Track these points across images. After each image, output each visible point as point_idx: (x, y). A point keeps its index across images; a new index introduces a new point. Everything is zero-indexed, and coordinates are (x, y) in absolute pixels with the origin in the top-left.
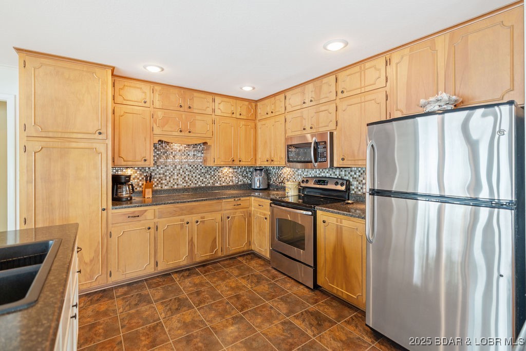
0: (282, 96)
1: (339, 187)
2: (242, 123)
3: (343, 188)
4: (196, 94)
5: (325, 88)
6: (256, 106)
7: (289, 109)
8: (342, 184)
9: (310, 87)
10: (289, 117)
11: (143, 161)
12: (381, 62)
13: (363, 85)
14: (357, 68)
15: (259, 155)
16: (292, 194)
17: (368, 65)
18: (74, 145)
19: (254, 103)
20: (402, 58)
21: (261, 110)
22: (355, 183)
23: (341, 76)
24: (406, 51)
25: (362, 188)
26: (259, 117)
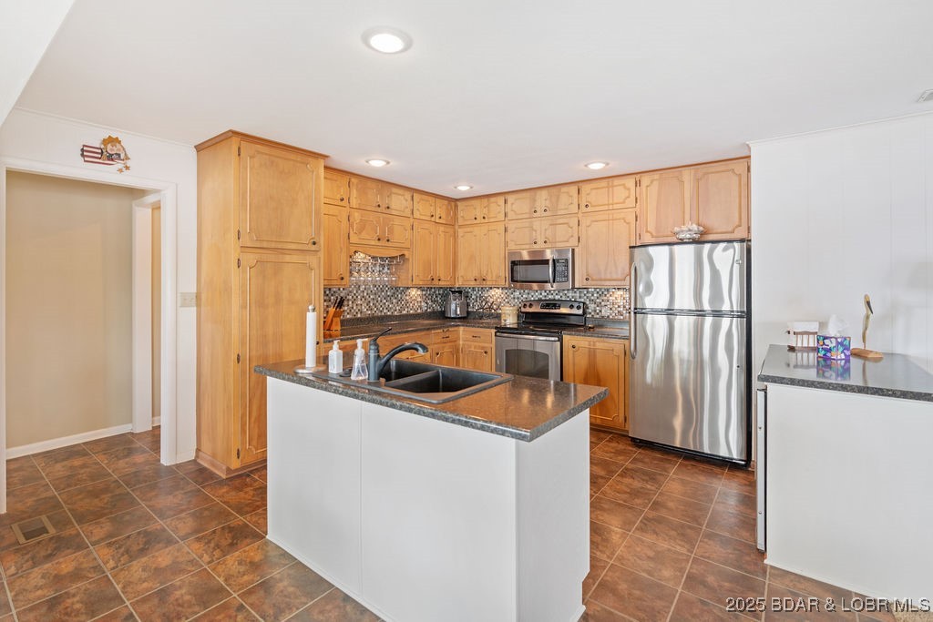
0: (501, 200)
1: (575, 311)
2: (442, 228)
3: (580, 312)
4: (394, 190)
5: (564, 199)
6: (456, 206)
7: (511, 215)
8: (578, 308)
9: (544, 193)
10: (511, 226)
11: (339, 280)
12: (630, 182)
13: (611, 202)
14: (604, 183)
15: (461, 272)
16: (510, 320)
17: (616, 182)
18: (287, 258)
19: (453, 202)
20: (652, 182)
21: (464, 212)
22: (592, 306)
23: (586, 188)
24: (656, 176)
25: (601, 311)
26: (461, 222)
